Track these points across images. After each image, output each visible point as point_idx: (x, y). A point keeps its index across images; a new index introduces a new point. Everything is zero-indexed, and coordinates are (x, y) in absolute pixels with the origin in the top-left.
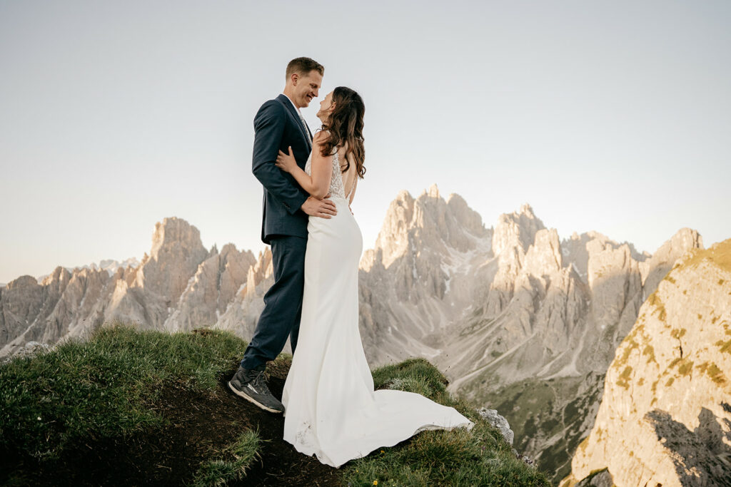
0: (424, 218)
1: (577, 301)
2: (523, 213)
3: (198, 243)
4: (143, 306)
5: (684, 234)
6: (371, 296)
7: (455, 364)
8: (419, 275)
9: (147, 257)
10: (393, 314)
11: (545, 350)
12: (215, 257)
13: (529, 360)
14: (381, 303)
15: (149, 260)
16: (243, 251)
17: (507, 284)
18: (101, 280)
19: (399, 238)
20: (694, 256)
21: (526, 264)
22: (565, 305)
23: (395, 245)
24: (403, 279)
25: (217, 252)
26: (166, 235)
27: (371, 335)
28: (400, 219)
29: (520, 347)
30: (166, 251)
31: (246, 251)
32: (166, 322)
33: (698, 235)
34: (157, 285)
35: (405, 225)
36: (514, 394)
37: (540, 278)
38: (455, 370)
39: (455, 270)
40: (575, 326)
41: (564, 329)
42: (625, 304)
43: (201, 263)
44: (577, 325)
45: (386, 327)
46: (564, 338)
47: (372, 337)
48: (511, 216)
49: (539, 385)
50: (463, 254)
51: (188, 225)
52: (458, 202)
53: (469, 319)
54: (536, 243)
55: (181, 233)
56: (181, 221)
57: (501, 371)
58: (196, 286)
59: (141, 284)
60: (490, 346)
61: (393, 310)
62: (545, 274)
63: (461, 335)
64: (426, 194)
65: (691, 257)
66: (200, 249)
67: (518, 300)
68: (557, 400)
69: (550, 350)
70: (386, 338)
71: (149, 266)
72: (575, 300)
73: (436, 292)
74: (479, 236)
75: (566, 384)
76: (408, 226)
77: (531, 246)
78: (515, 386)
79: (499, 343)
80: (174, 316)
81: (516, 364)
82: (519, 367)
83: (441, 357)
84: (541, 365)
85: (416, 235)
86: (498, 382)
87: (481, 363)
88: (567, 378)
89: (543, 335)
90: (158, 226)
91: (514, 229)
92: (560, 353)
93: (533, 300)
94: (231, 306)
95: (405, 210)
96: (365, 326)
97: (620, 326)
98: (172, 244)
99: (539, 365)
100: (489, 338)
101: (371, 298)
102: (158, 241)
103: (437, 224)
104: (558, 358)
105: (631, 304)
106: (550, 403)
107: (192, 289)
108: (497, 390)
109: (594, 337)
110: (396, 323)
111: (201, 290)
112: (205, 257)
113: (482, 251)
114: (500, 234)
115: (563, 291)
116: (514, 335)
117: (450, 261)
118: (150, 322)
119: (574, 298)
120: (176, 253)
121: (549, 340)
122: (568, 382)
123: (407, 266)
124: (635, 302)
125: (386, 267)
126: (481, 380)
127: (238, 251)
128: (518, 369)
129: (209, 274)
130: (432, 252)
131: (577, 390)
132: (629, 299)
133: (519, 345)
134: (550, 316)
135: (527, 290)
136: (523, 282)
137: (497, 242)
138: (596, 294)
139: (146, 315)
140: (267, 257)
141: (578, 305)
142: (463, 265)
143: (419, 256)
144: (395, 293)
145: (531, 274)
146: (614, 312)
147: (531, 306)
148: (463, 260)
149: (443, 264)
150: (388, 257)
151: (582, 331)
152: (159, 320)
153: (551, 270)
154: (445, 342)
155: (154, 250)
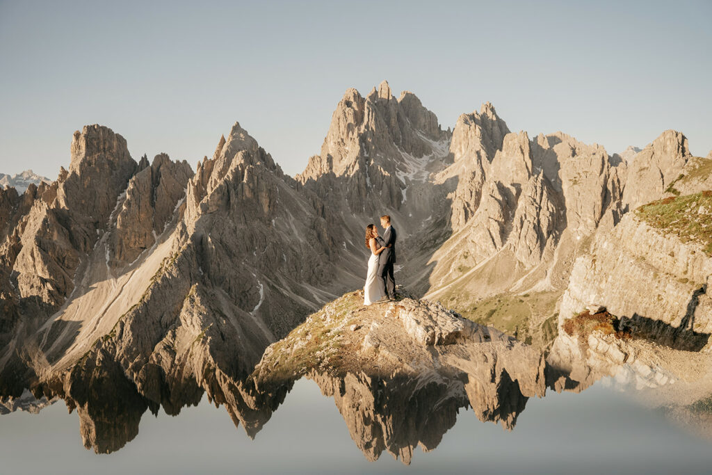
0: (376, 120)
1: (551, 210)
2: (484, 113)
3: (125, 153)
4: (67, 229)
5: (668, 137)
6: (323, 208)
7: (419, 280)
8: (372, 184)
9: (65, 173)
10: (347, 228)
11: (517, 264)
12: (146, 171)
13: (500, 274)
14: (334, 215)
15: (68, 176)
16: (178, 162)
17: (471, 192)
18: (9, 200)
19: (348, 142)
20: (701, 167)
21: (493, 171)
22: (538, 215)
23: (345, 150)
24: (356, 188)
25: (148, 163)
26: (87, 146)
27: (327, 252)
28: (349, 122)
29: (489, 261)
30: (90, 164)
31: (181, 161)
32: (95, 245)
33: (684, 138)
34: (82, 204)
35: (356, 129)
36: (488, 311)
37: (509, 186)
38: (418, 287)
39: (411, 177)
40: (548, 237)
41: (537, 242)
42: (602, 213)
43: (131, 178)
44: (551, 236)
45: (341, 242)
46: (536, 250)
47: (328, 254)
48: (472, 117)
49: (513, 301)
50: (418, 160)
51: (113, 133)
52: (411, 101)
53: (429, 231)
54: (504, 147)
55: (105, 143)
56: (104, 128)
57: (470, 287)
58: (129, 204)
59: (63, 204)
60: (457, 261)
61: (346, 223)
62: (515, 182)
63: (422, 249)
64: (376, 92)
65: (697, 167)
66: (127, 160)
67: (486, 210)
68: (533, 316)
69: (522, 263)
70: (342, 254)
71: (71, 182)
72: (548, 209)
73: (392, 202)
74: (435, 139)
75: (543, 300)
76: (359, 130)
77: (498, 151)
78: (487, 303)
79: (466, 257)
80: (104, 239)
81: (487, 279)
82: (489, 282)
83: (403, 273)
84: (513, 280)
85: (369, 140)
86: (467, 299)
87: (446, 279)
88: (544, 292)
89: (515, 247)
90: (77, 136)
91: (477, 131)
92: (533, 267)
93: (503, 210)
94: (168, 224)
95: (355, 111)
96: (320, 241)
97: (597, 237)
98: (96, 156)
99: (511, 280)
100: (454, 251)
101: (323, 211)
102: (79, 154)
103: (388, 126)
104: (532, 271)
105: (609, 212)
106: (526, 320)
107: (124, 207)
108: (468, 308)
109: (569, 249)
110: (350, 237)
111: (134, 207)
112: (135, 170)
113: (439, 156)
114: (460, 136)
115: (535, 200)
116: (483, 248)
117: (406, 168)
118: (76, 247)
119: (547, 207)
120: (101, 166)
121: (521, 253)
122: (544, 297)
123: (360, 174)
124: (613, 211)
125: (337, 176)
126: (449, 297)
127: (172, 162)
128: (489, 284)
129: (141, 189)
130: (385, 158)
131: (555, 306)
132: (606, 209)
133: (488, 259)
134: (521, 227)
135: (496, 199)
136: (491, 190)
137: (456, 146)
138: (570, 204)
139: (72, 239)
140: (207, 167)
141: (552, 214)
142: (419, 172)
143: (372, 162)
144: (348, 204)
145: (499, 182)
146: (591, 222)
147: (500, 216)
148: (418, 166)
149: (398, 171)
150: (338, 164)
151: (556, 242)
152: (88, 243)
153: (521, 177)
154: (405, 257)
155: (74, 164)
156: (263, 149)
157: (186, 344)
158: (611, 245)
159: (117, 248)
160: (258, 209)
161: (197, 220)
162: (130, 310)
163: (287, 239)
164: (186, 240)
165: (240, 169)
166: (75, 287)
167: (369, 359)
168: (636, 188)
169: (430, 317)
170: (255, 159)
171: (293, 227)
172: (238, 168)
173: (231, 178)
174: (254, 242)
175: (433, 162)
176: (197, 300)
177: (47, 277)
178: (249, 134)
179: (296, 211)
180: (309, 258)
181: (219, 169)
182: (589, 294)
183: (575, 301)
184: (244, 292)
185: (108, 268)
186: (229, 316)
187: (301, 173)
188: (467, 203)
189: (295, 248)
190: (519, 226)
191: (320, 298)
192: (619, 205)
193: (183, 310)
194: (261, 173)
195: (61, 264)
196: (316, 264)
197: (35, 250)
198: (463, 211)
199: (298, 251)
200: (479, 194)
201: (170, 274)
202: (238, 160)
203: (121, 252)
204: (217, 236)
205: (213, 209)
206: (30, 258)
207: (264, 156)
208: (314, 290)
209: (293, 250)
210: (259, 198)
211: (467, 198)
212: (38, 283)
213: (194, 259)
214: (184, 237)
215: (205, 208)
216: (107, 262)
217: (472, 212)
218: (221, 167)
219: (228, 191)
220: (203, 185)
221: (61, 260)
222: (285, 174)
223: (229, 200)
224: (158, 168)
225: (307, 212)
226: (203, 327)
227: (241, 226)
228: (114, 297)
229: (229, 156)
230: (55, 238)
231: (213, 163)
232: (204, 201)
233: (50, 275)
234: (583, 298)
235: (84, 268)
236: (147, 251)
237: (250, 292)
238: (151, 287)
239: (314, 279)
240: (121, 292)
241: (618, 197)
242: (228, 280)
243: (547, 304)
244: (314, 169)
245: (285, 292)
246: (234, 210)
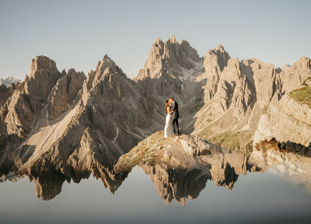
0: (169, 53)
1: (249, 93)
2: (219, 50)
3: (55, 68)
4: (29, 103)
5: (303, 60)
6: (145, 93)
7: (189, 126)
8: (168, 82)
9: (28, 77)
10: (156, 102)
11: (234, 118)
12: (65, 76)
13: (226, 123)
14: (150, 96)
15: (29, 79)
16: (79, 72)
17: (213, 86)
18: (3, 90)
19: (157, 63)
21: (223, 76)
22: (243, 96)
23: (155, 66)
24: (160, 84)
25: (65, 73)
26: (38, 65)
27: (147, 113)
28: (157, 54)
29: (221, 117)
31: (81, 72)
32: (42, 111)
34: (36, 92)
35: (160, 57)
36: (221, 140)
37: (230, 83)
38: (189, 129)
39: (185, 79)
40: (248, 106)
41: (243, 108)
42: (273, 95)
43: (58, 80)
44: (250, 105)
45: (153, 109)
46: (243, 112)
47: (148, 114)
48: (213, 51)
49: (232, 135)
50: (188, 71)
51: (49, 59)
52: (185, 44)
53: (194, 103)
54: (228, 65)
55: (46, 64)
56: (45, 57)
57: (213, 129)
58: (57, 92)
59: (27, 92)
60: (206, 117)
61: (156, 100)
62: (233, 81)
63: (191, 112)
64: (169, 40)
66: (56, 72)
67: (220, 94)
68: (241, 142)
69: (236, 118)
70: (154, 114)
71: (30, 82)
73: (177, 90)
74: (196, 61)
75: (246, 135)
76: (162, 57)
77: (225, 67)
78: (220, 136)
79: (211, 115)
80: (45, 108)
81: (220, 125)
82: (222, 126)
83: (182, 123)
84: (232, 126)
85: (166, 62)
86: (211, 135)
87: (202, 125)
88: (246, 131)
89: (233, 111)
90: (33, 61)
91: (215, 58)
92: (241, 119)
93: (227, 94)
94: (75, 101)
95: (159, 49)
96: (144, 108)
97: (270, 106)
98: (42, 70)
99: (231, 125)
100: (205, 112)
101: (145, 94)
102: (34, 69)
103: (175, 55)
104: (241, 122)
105: (276, 94)
106: (238, 144)
107: (55, 93)
108: (212, 138)
109: (258, 111)
110: (158, 106)
111: (59, 93)
112: (59, 76)
113: (198, 69)
114: (208, 60)
115: (242, 89)
116: (219, 111)
117: (183, 75)
118: (33, 111)
119: (248, 92)
120: (44, 74)
121: (236, 113)
122: (247, 133)
123: (162, 77)
124: (278, 94)
125: (152, 78)
126: (203, 133)
127: (77, 72)
128: (221, 128)
129: (62, 85)
130: (174, 70)
131: (251, 137)
132: (275, 93)
133: (221, 116)
134: (236, 102)
135: (224, 89)
136: (222, 85)
137: (206, 65)
138: (258, 90)
139: (31, 108)
140: (92, 75)
141: (250, 95)
142: (189, 76)
143: (168, 72)
144: (157, 91)
145: (226, 81)
146: (268, 99)
147: (226, 96)
148: (189, 74)
149: (179, 76)
150: (152, 73)
151: (252, 108)
152: (38, 110)
153: (236, 78)
154: (183, 115)
155: (32, 74)
156: (118, 66)
157: (83, 155)
158: (277, 110)
159: (52, 112)
160: (116, 94)
161: (88, 99)
162: (58, 140)
163: (129, 107)
164: (83, 108)
165: (107, 75)
166: (33, 130)
167: (167, 162)
168: (288, 83)
169: (195, 143)
170: (114, 71)
171: (132, 102)
172: (106, 75)
173: (103, 80)
174: (114, 109)
175: (196, 72)
176: (88, 135)
177: (20, 125)
178: (111, 59)
179: (133, 95)
180: (139, 116)
181: (98, 76)
182: (267, 132)
183: (261, 135)
184: (110, 132)
185: (48, 121)
186: (103, 143)
187: (135, 77)
188: (211, 90)
189: (133, 111)
190: (235, 101)
191: (144, 134)
192: (280, 91)
193: (82, 140)
194: (117, 77)
195: (26, 119)
196: (142, 119)
197: (14, 113)
198: (209, 94)
199: (134, 113)
200: (216, 86)
201: (76, 123)
202: (106, 71)
203: (53, 114)
204: (97, 106)
205: (95, 94)
206: (12, 117)
207: (118, 70)
208: (141, 130)
209: (132, 112)
210: (116, 89)
211: (211, 88)
212: (16, 128)
213: (87, 116)
214: (82, 106)
215: (92, 93)
216: (47, 118)
217: (213, 94)
218: (99, 75)
219: (102, 85)
220: (91, 83)
221: (26, 117)
222: (128, 78)
223: (103, 90)
224: (70, 75)
225: (138, 95)
226: (91, 147)
227: (108, 102)
228: (50, 134)
229: (103, 70)
230: (23, 107)
231: (95, 73)
232: (91, 90)
233: (21, 124)
234: (264, 133)
235: (37, 121)
236: (65, 113)
237: (112, 131)
238: (67, 129)
239: (141, 125)
240: (54, 131)
241: (280, 88)
242: (102, 126)
243: (248, 137)
244: (141, 75)
245: (128, 132)
246: (105, 94)
